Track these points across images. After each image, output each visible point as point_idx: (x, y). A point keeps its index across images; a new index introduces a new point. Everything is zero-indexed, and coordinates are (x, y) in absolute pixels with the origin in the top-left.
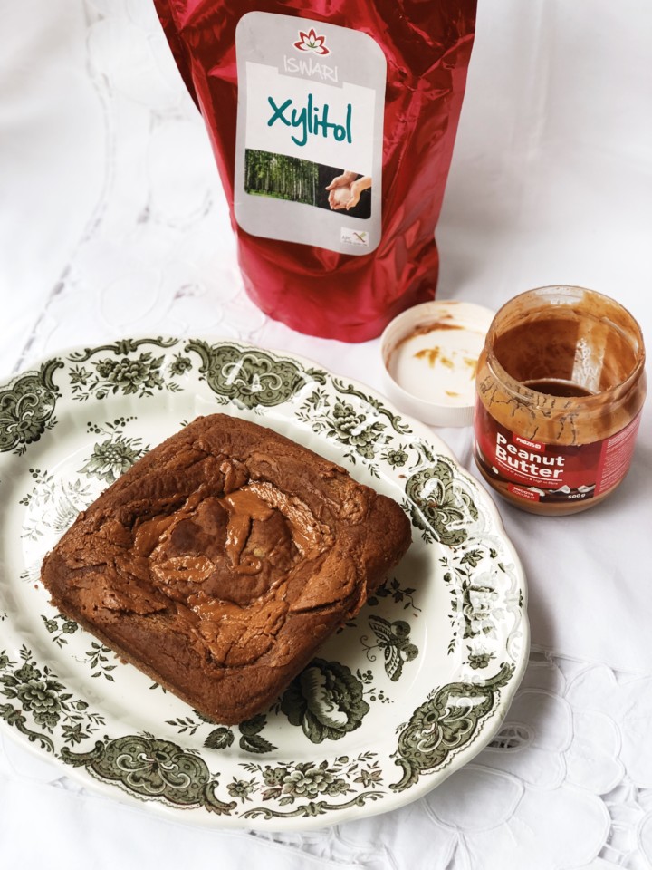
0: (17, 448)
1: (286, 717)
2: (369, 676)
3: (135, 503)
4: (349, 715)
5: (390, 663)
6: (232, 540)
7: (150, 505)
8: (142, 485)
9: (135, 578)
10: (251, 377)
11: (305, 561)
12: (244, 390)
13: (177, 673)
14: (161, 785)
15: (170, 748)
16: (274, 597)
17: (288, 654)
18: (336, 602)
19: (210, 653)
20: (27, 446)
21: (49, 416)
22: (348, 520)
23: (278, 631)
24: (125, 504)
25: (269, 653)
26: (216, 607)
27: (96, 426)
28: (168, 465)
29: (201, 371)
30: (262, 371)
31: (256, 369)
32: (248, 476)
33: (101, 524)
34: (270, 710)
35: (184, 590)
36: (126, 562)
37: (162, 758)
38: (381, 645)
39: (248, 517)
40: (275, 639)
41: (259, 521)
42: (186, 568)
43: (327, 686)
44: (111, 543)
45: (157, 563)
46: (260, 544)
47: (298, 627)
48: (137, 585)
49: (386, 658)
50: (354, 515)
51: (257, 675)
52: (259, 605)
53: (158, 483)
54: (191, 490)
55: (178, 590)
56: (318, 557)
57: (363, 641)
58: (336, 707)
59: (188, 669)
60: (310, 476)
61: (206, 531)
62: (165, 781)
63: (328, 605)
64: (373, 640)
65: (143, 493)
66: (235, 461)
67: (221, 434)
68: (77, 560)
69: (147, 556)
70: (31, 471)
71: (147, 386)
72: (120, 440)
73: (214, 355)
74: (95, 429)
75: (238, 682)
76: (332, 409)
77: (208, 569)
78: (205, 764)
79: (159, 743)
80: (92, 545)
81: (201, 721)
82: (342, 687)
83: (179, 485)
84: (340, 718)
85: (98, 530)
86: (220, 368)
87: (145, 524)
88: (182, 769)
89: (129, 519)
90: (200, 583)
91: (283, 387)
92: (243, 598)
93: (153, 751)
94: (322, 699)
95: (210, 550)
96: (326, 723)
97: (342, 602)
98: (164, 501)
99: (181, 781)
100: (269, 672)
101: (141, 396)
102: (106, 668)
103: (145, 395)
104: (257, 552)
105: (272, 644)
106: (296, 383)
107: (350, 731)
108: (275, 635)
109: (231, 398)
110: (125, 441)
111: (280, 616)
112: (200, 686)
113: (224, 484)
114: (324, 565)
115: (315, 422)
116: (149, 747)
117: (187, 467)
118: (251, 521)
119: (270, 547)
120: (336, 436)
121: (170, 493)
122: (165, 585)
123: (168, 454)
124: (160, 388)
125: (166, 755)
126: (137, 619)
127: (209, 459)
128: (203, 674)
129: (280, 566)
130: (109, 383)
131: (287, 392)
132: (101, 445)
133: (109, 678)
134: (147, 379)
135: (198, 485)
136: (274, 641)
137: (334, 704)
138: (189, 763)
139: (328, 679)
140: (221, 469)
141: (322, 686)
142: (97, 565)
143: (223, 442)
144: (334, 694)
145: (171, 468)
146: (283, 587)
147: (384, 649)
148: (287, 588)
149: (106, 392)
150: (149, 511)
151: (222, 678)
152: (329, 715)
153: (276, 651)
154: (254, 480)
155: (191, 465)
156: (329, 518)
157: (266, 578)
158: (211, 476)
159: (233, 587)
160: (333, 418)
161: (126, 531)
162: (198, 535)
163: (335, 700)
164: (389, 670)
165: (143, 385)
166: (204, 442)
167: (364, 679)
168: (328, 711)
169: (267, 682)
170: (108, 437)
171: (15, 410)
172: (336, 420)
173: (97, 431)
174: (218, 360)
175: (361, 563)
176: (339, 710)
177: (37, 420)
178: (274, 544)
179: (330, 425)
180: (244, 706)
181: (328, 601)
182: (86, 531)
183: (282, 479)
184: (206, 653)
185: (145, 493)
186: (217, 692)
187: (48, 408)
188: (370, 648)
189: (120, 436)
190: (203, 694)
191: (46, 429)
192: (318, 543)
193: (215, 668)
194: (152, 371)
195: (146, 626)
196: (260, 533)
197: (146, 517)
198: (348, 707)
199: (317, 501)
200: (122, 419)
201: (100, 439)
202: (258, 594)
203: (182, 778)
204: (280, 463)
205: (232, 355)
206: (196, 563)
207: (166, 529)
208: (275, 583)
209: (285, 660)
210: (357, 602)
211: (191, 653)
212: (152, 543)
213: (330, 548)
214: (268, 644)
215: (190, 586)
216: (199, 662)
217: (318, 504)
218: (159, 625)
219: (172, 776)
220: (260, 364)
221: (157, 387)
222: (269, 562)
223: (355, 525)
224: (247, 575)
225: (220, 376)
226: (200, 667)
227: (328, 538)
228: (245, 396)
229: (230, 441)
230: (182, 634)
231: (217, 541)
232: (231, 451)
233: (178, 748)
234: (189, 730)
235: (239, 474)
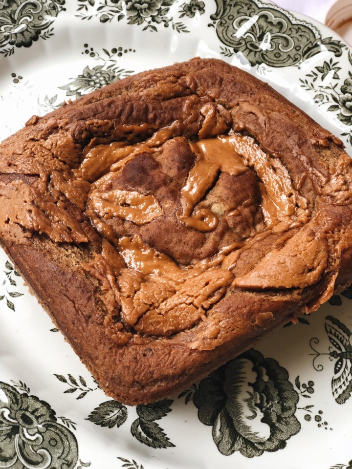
0: (5, 48)
1: (196, 410)
2: (310, 388)
3: (95, 121)
4: (274, 429)
5: (339, 378)
6: (191, 187)
7: (112, 128)
8: (109, 105)
9: (66, 200)
10: (263, 34)
11: (269, 231)
12: (252, 45)
13: (73, 323)
14: (11, 458)
15: (43, 410)
16: (220, 264)
17: (216, 338)
18: (293, 289)
19: (120, 310)
20: (16, 48)
21: (46, 26)
22: (332, 197)
23: (211, 306)
24: (84, 119)
25: (193, 330)
26: (149, 258)
27: (92, 49)
28: (145, 92)
29: (212, 18)
30: (276, 30)
31: (270, 27)
32: (230, 125)
33: (51, 133)
34: (179, 397)
35: (118, 229)
36: (64, 180)
37: (27, 421)
38: (333, 354)
39: (217, 168)
40: (206, 315)
41: (228, 174)
42: (129, 205)
43: (255, 386)
44: (54, 156)
45: (99, 191)
46: (221, 199)
47: (237, 308)
48: (65, 208)
49: (336, 372)
50: (341, 193)
51: (169, 354)
52: (200, 268)
53: (127, 108)
54: (162, 124)
55: (111, 227)
56: (285, 231)
57: (313, 344)
58: (260, 415)
59: (87, 321)
60: (300, 139)
61: (165, 170)
62: (19, 454)
63: (282, 290)
64: (325, 346)
65: (107, 113)
66: (220, 107)
67: (213, 76)
68: (10, 165)
69: (91, 182)
70: (14, 75)
71: (153, 20)
72: (112, 68)
73: (231, 5)
74: (90, 52)
75: (145, 355)
76: (341, 83)
77: (152, 212)
78: (77, 446)
79: (31, 401)
80: (32, 152)
81: (96, 385)
82: (274, 392)
83: (151, 116)
84: (261, 430)
85: (45, 139)
86: (233, 19)
87: (100, 147)
88: (46, 444)
89: (83, 136)
90: (139, 226)
91: (294, 52)
92: (185, 255)
93: (20, 409)
94: (246, 400)
95: (162, 191)
96: (241, 432)
97: (301, 291)
98: (129, 127)
99: (40, 459)
100: (186, 354)
101: (145, 29)
102: (12, 294)
103: (149, 29)
104: (216, 208)
105: (200, 320)
106: (309, 49)
107: (269, 450)
108: (206, 310)
109: (236, 51)
110: (116, 71)
111: (219, 288)
112: (96, 348)
113: (201, 127)
114: (290, 241)
115: (319, 93)
116: (17, 403)
117: (165, 99)
118: (219, 172)
119: (232, 205)
120: (338, 112)
121: (138, 121)
122: (98, 217)
123: (148, 81)
124: (166, 26)
125: (34, 420)
126: (48, 245)
127: (192, 97)
128: (103, 333)
129: (238, 230)
130: (117, 9)
131: (297, 56)
132: (91, 68)
133: (11, 306)
134: (155, 13)
135: (172, 120)
136: (203, 317)
137: (258, 411)
138: (57, 438)
139: (259, 377)
140: (203, 110)
141: (250, 384)
142: (29, 175)
143: (213, 84)
144: (262, 399)
145: (148, 95)
146: (234, 255)
147: (335, 360)
148: (239, 257)
149: (110, 17)
150: (109, 135)
151: (125, 344)
152: (248, 423)
153: (203, 329)
154: (236, 131)
155: (170, 98)
156: (310, 191)
157: (217, 239)
158: (189, 114)
159: (175, 240)
160: (340, 92)
161: (76, 148)
162: (154, 173)
163: (260, 406)
164: (336, 387)
165: (150, 19)
166: (192, 79)
167: (302, 389)
168: (249, 418)
169: (179, 365)
170: (100, 63)
171: (14, 12)
172: (342, 96)
173: (92, 55)
174: (234, 11)
175: (336, 251)
176: (263, 421)
177: (34, 26)
178: (239, 203)
179: (335, 99)
180: (143, 387)
181: (283, 285)
182: (32, 137)
183: (267, 135)
184: (115, 308)
185: (110, 114)
186: (114, 362)
187: (48, 18)
188: (319, 354)
189: (114, 65)
190: (97, 358)
191: (40, 38)
192: (290, 216)
193: (121, 330)
194: (163, 7)
195: (55, 257)
196: (225, 187)
197: (105, 140)
198: (274, 420)
199: (301, 169)
200: (121, 49)
201: (92, 63)
202: (202, 256)
203: (42, 456)
204: (270, 119)
205: (249, 9)
206: (141, 201)
207: (122, 158)
208: (225, 248)
209: (210, 344)
210: (320, 296)
211: (97, 304)
212: (102, 169)
213: (302, 224)
214: (196, 318)
215: (127, 225)
216: (103, 318)
217: (302, 172)
218: (72, 259)
219: (29, 449)
220: (275, 23)
221: (163, 23)
222: (226, 221)
223: (339, 205)
224: (196, 230)
225: (231, 27)
226: (102, 324)
227: (302, 214)
228: (251, 51)
229: (220, 84)
230: (95, 278)
231: (173, 184)
232: (219, 95)
233: (53, 413)
234: (78, 393)
235: (220, 120)
